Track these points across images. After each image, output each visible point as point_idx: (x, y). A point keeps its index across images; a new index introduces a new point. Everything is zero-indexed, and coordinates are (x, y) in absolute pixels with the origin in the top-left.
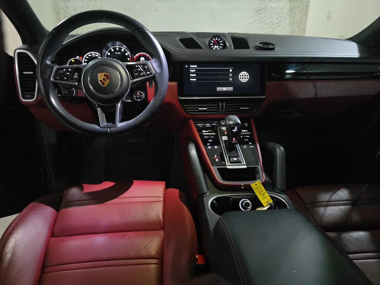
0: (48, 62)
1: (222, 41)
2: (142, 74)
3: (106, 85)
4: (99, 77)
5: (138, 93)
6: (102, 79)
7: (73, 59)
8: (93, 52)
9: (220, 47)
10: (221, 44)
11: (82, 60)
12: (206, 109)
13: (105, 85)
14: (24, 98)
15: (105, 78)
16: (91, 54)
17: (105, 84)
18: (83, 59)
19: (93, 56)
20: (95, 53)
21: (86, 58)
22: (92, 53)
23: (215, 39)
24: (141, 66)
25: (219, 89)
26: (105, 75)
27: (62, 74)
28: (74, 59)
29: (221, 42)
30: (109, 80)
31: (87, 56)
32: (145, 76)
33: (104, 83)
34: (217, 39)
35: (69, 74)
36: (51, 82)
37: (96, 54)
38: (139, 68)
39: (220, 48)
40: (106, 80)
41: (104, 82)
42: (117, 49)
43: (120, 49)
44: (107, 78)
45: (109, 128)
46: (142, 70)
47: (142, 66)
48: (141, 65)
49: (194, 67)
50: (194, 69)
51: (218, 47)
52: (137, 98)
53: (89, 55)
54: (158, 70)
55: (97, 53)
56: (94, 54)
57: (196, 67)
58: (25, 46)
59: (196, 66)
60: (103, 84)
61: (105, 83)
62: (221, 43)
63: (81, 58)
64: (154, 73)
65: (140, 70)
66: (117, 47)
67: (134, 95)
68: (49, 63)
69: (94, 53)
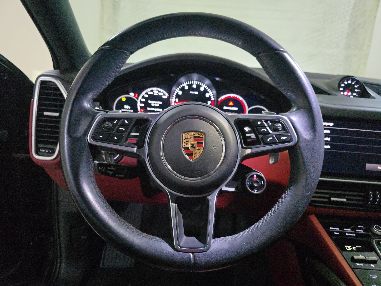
0: (87, 105)
1: (358, 85)
2: (268, 140)
3: (196, 158)
4: (183, 140)
5: (255, 176)
6: (189, 146)
7: (124, 97)
9: (355, 94)
10: (356, 90)
12: (345, 200)
13: (194, 159)
14: (37, 153)
15: (196, 143)
16: (152, 91)
17: (194, 156)
18: (140, 98)
19: (155, 94)
20: (158, 89)
21: (143, 97)
22: (155, 90)
23: (348, 82)
24: (268, 124)
25: (369, 166)
26: (195, 137)
27: (110, 129)
28: (126, 97)
29: (356, 86)
30: (202, 148)
31: (147, 93)
32: (275, 143)
33: (192, 154)
34: (350, 82)
35: (124, 129)
36: (87, 144)
37: (159, 91)
38: (264, 127)
39: (354, 96)
40: (197, 148)
41: (192, 152)
42: (194, 86)
43: (198, 86)
44: (200, 144)
45: (193, 253)
46: (271, 132)
47: (270, 124)
48: (268, 122)
49: (329, 126)
50: (328, 129)
51: (350, 94)
52: (253, 188)
53: (149, 93)
54: (306, 134)
55: (162, 91)
57: (332, 126)
58: (56, 72)
59: (332, 124)
60: (190, 155)
61: (194, 153)
62: (357, 88)
63: (137, 96)
64: (297, 140)
65: (266, 130)
66: (195, 83)
67: (247, 180)
68: (89, 106)
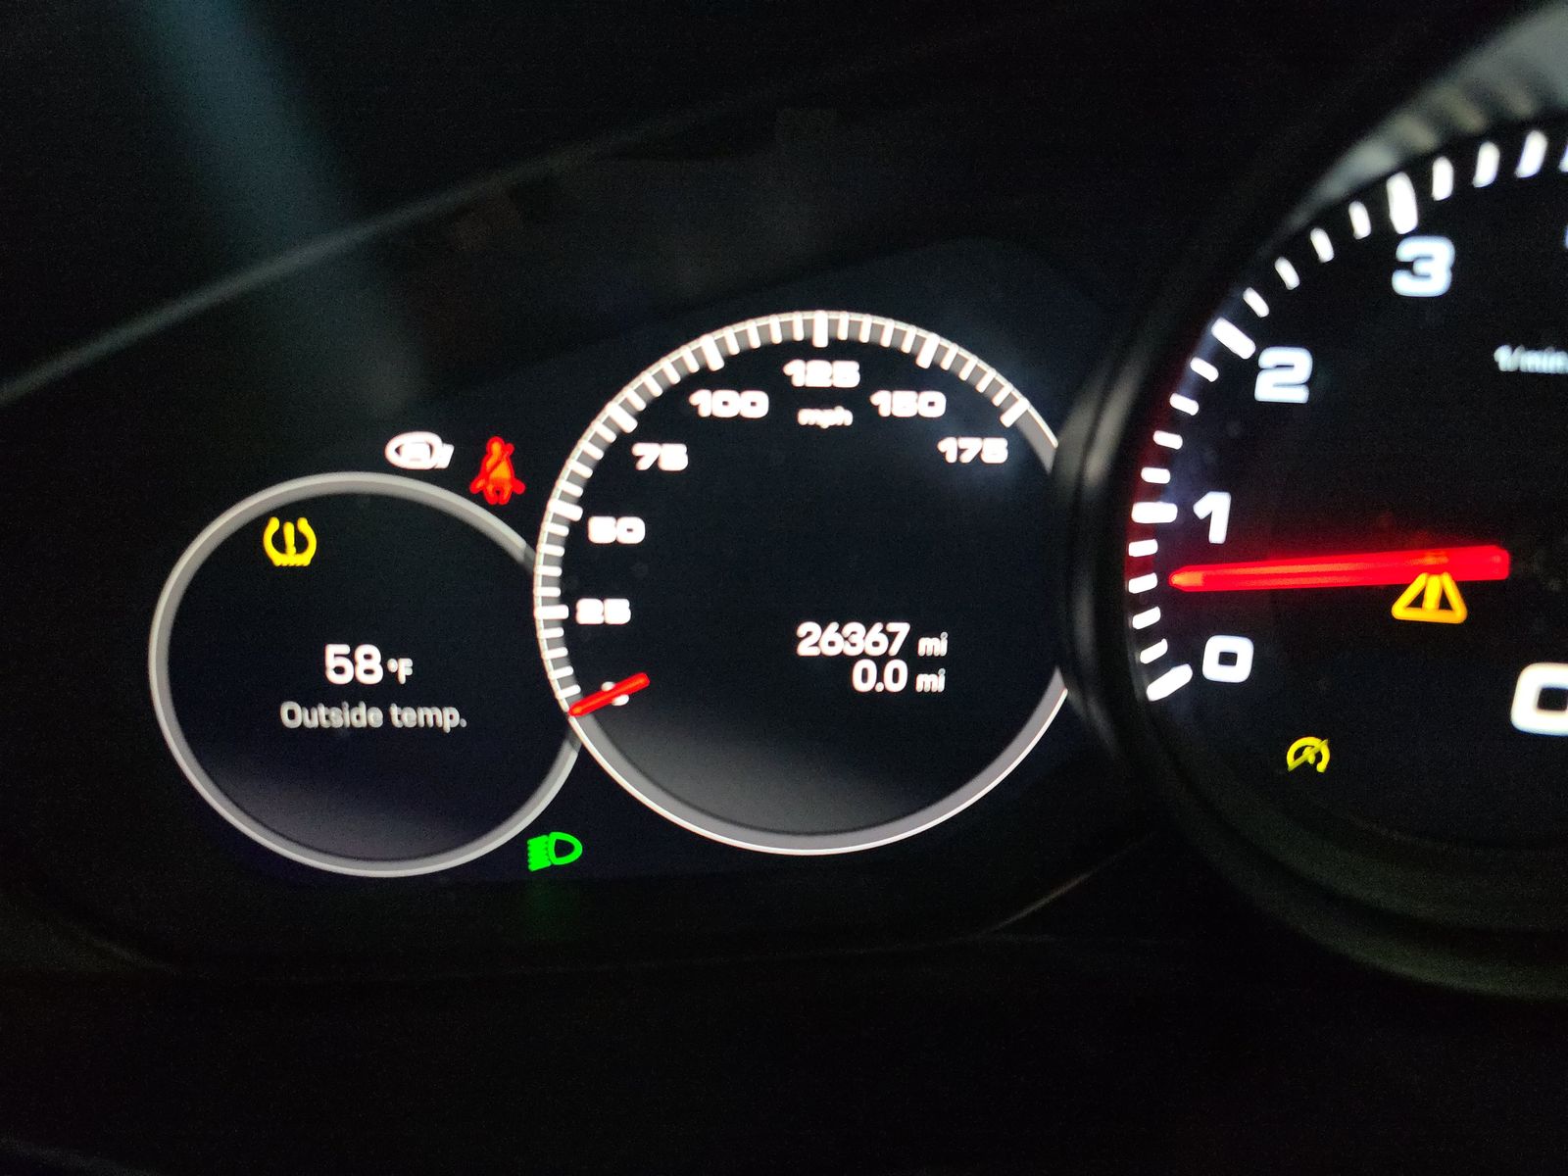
7: (288, 512)
8: (821, 325)
11: (526, 516)
18: (562, 507)
19: (807, 417)
20: (867, 326)
22: (805, 350)
53: (709, 403)
55: (929, 347)
56: (846, 374)
69: (837, 350)
